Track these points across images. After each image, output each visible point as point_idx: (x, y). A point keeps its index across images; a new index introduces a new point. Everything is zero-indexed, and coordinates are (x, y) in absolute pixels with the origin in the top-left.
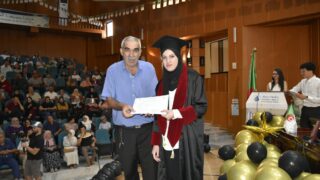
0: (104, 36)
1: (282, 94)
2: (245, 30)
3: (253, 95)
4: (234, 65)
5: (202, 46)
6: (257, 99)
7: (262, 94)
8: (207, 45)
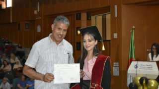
0: (4, 6)
1: (155, 63)
2: (124, 7)
3: (133, 63)
4: (115, 35)
5: (89, 19)
6: (136, 67)
7: (140, 63)
8: (93, 18)
